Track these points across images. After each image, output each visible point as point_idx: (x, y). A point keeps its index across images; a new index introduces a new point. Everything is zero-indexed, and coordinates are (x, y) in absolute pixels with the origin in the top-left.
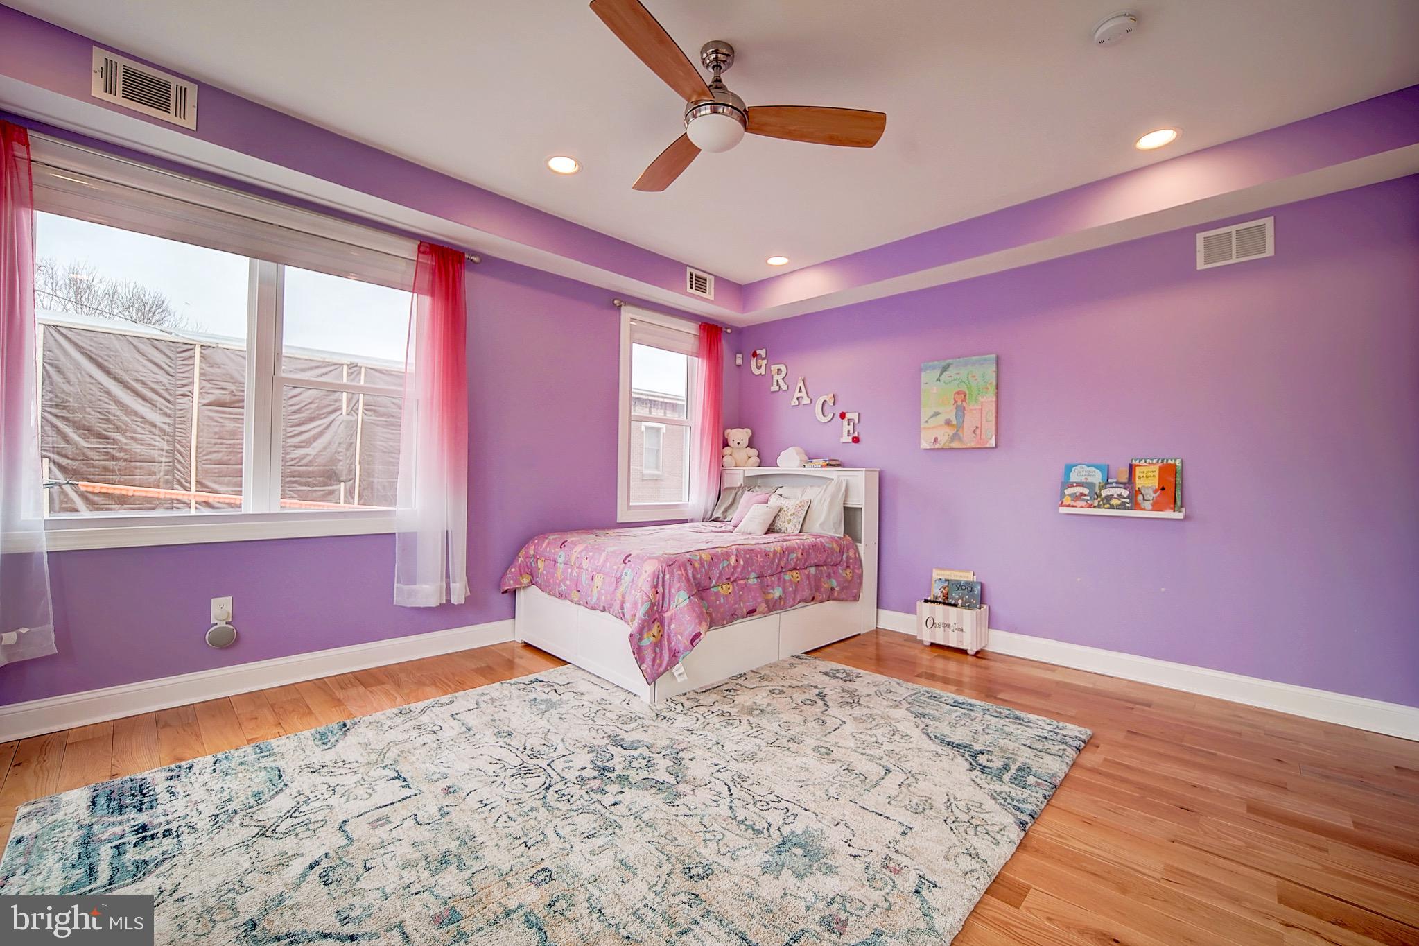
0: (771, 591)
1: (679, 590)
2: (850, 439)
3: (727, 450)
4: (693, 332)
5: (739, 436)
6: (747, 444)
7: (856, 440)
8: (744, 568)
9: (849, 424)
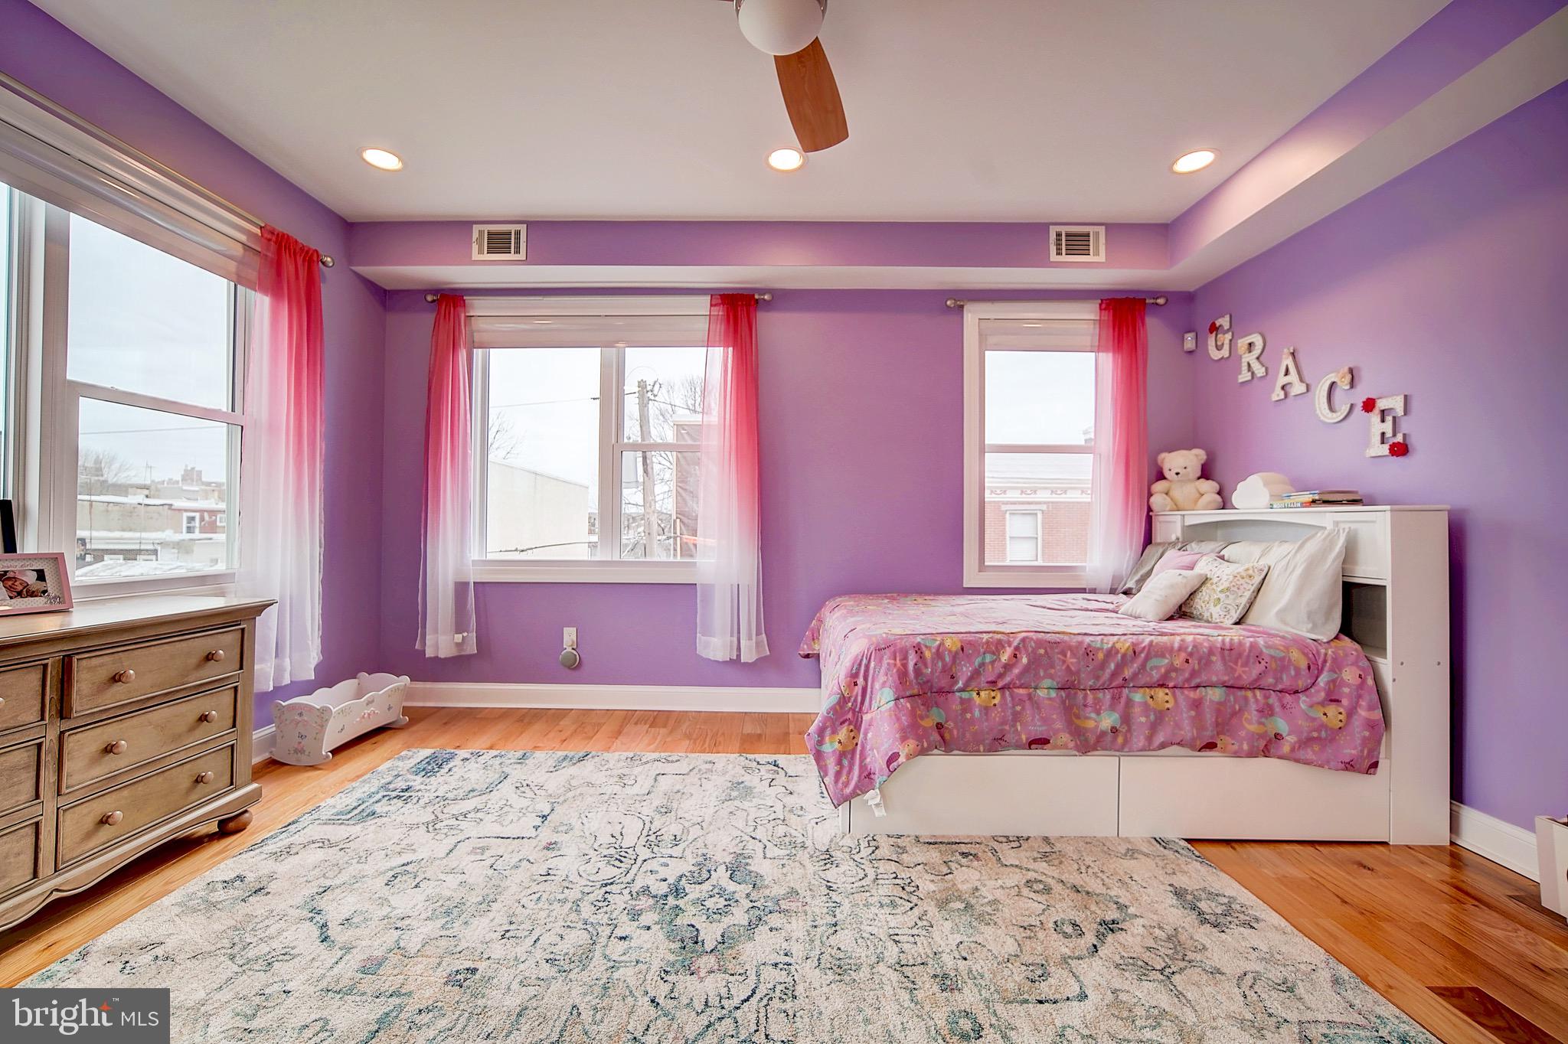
0: (1093, 715)
1: (884, 685)
2: (1385, 450)
3: (1159, 486)
4: (1092, 317)
5: (1181, 462)
6: (1199, 474)
7: (1400, 450)
8: (1026, 669)
9: (1383, 421)
